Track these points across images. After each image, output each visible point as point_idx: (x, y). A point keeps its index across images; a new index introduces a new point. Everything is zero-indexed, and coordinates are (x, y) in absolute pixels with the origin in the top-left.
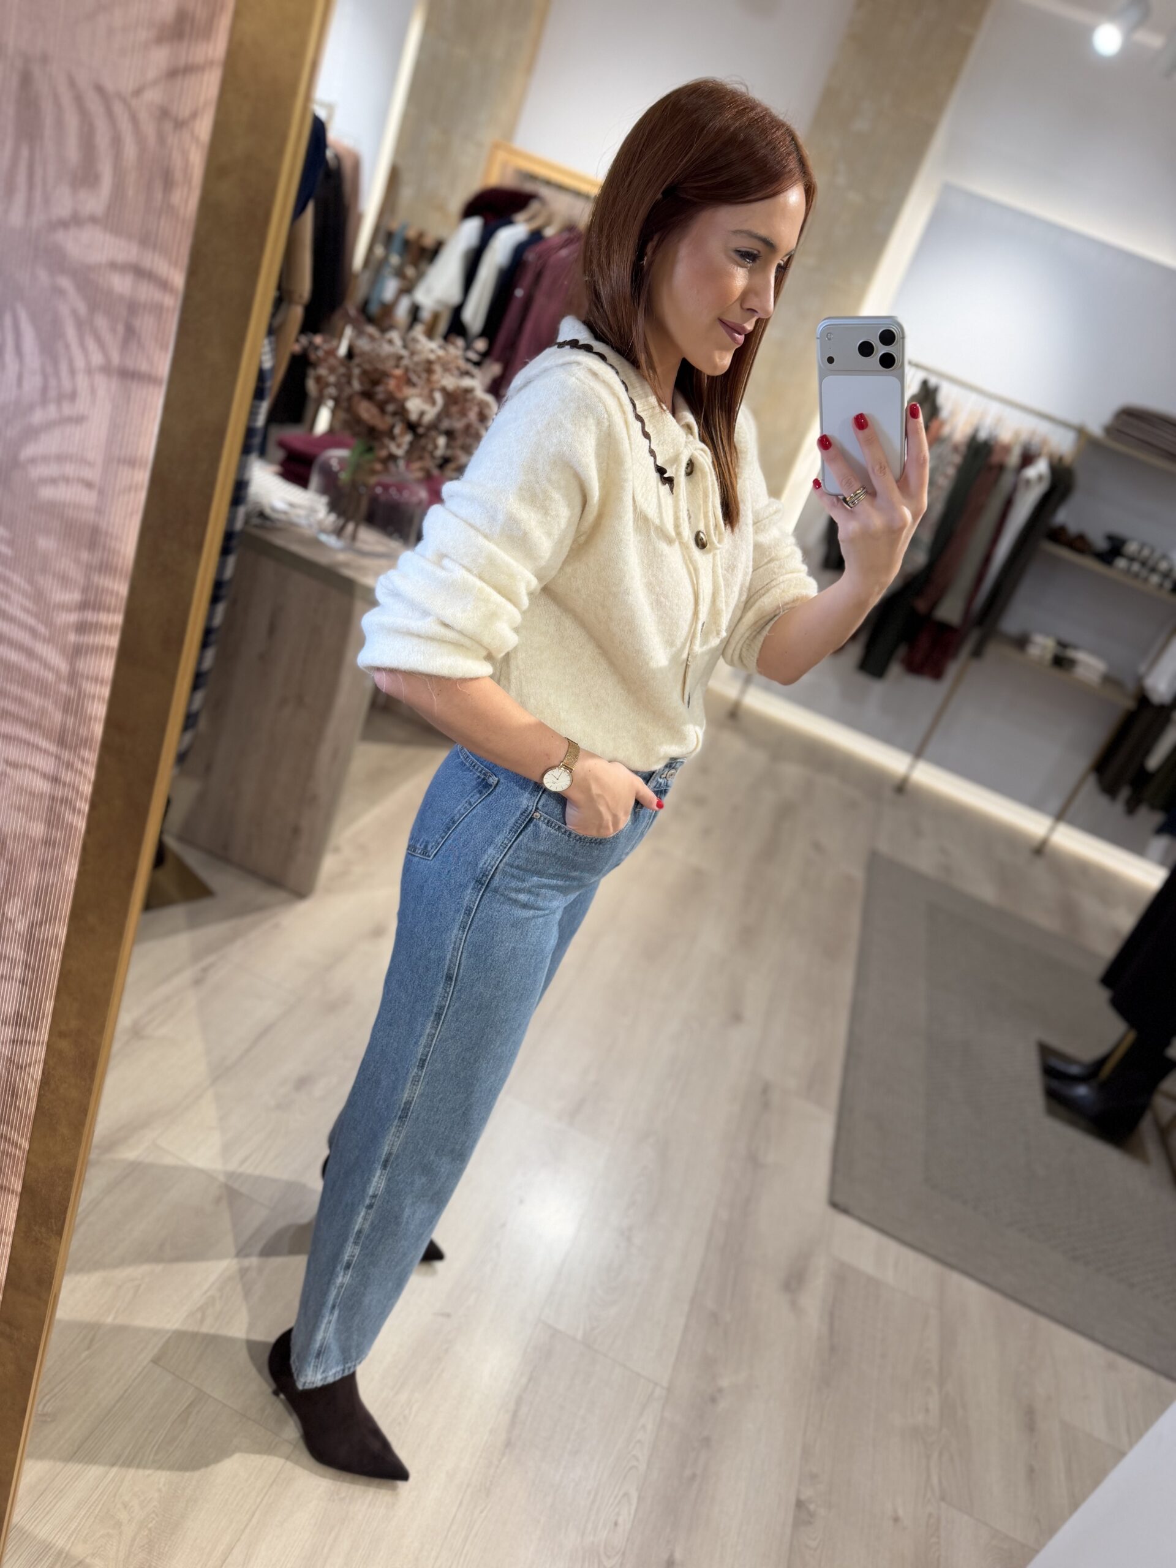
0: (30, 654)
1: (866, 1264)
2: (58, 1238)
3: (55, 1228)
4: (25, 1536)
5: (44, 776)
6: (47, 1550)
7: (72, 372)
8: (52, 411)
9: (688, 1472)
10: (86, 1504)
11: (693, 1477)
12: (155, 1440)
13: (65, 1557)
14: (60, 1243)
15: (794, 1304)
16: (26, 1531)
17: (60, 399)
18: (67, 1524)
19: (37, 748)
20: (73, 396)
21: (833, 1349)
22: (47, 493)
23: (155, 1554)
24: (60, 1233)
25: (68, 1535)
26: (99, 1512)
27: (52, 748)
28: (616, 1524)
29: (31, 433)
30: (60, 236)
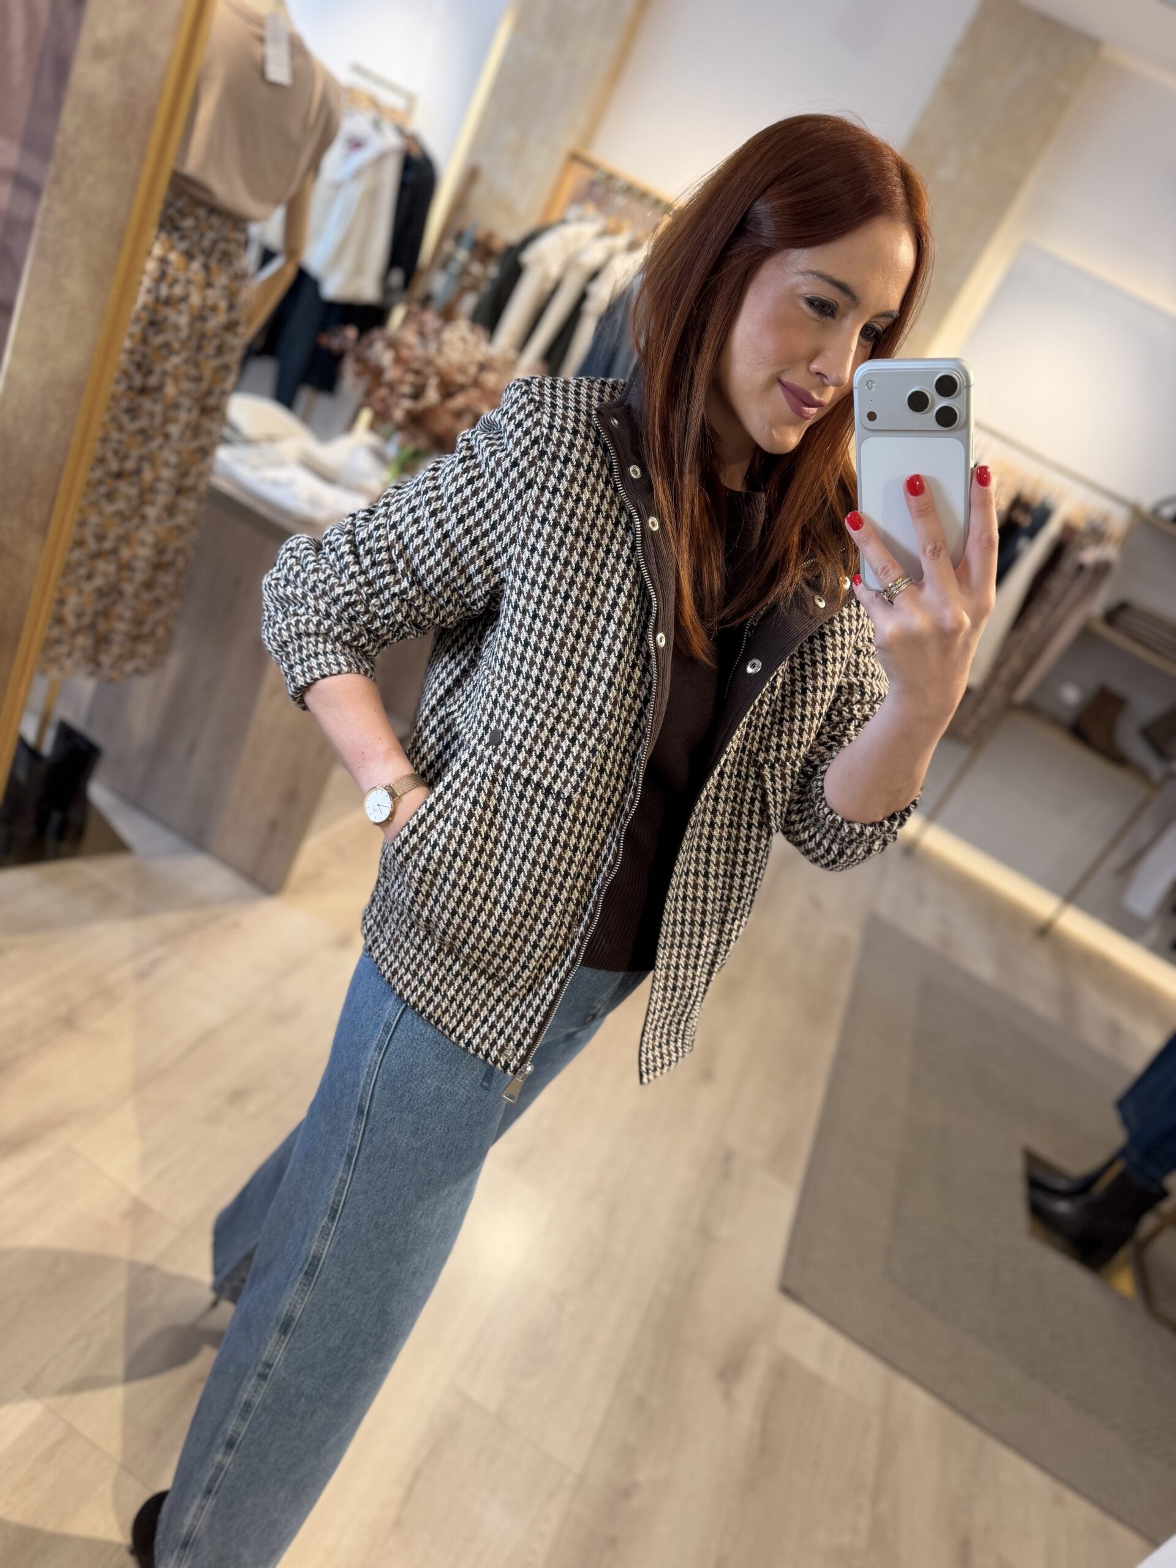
1: (809, 1359)
15: (728, 1396)
21: (763, 1450)
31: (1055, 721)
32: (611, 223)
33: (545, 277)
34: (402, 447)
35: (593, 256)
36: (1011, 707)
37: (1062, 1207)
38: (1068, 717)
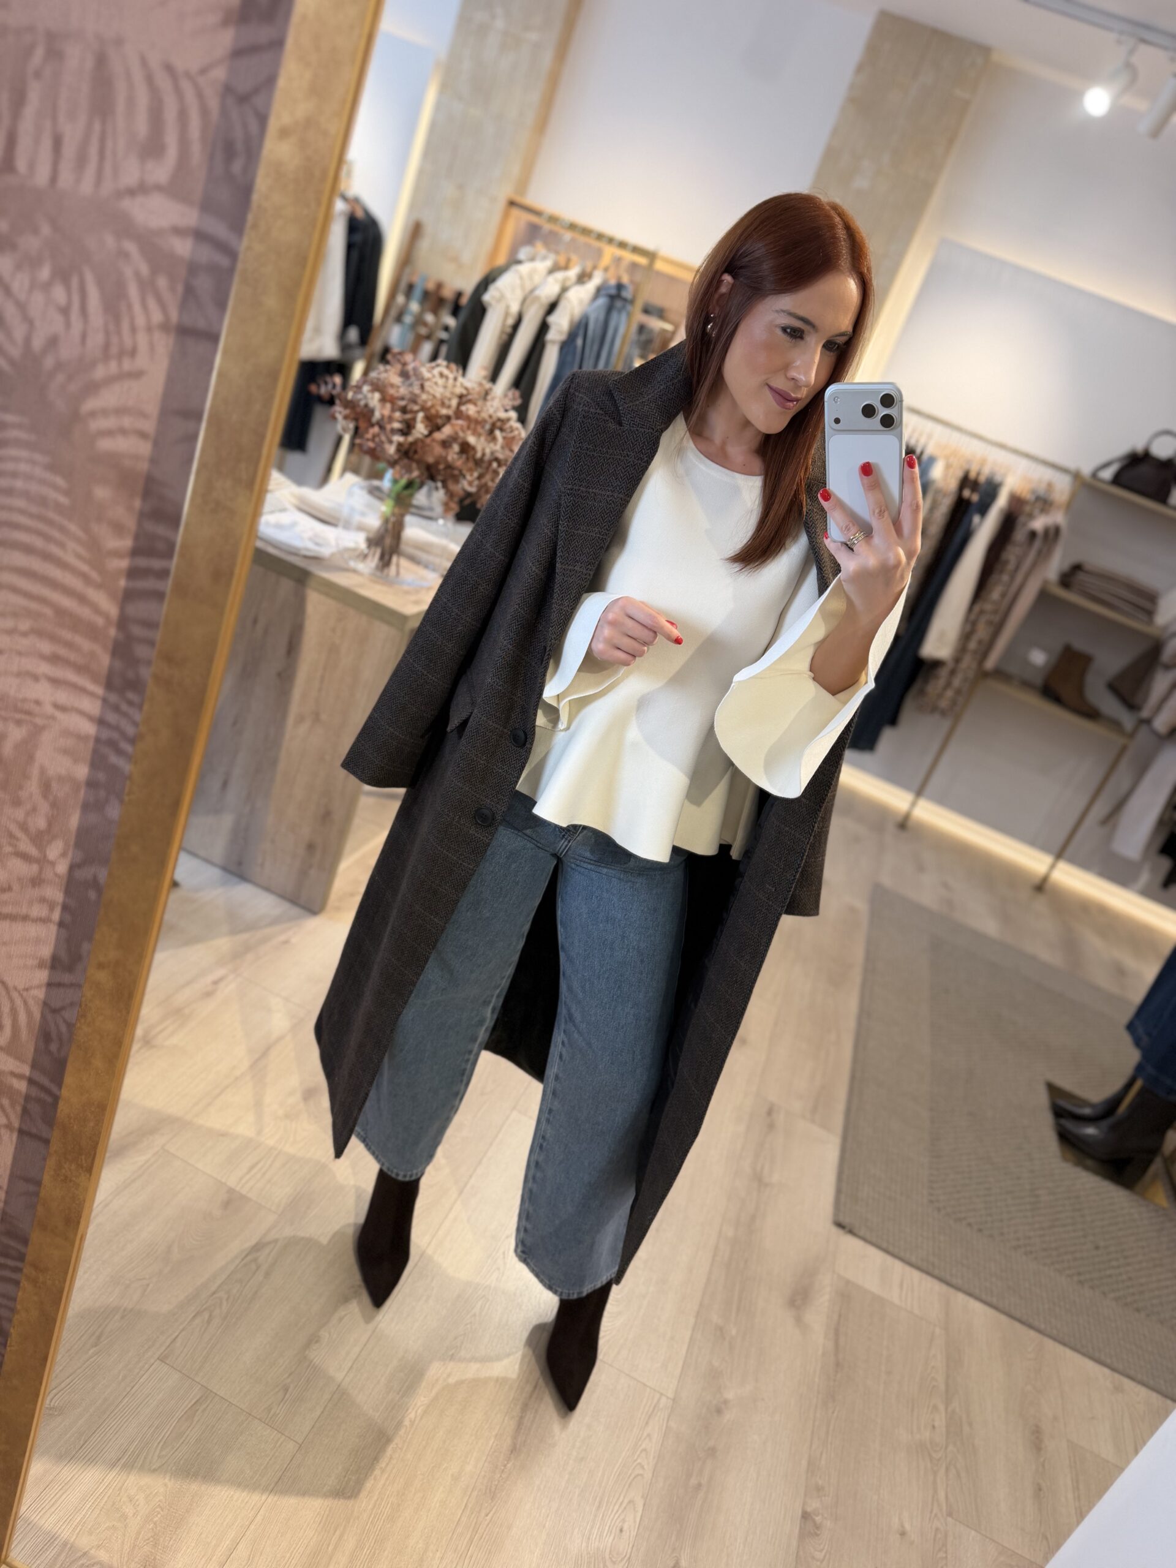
0: (82, 599)
1: (871, 1283)
2: (88, 1176)
3: (85, 1165)
4: (30, 1527)
5: (91, 718)
6: (52, 1540)
7: (133, 330)
8: (113, 367)
9: (693, 1481)
10: (91, 1497)
11: (700, 1485)
12: (161, 1437)
13: (71, 1548)
14: (89, 1180)
15: (799, 1320)
16: (31, 1522)
17: (121, 355)
18: (72, 1516)
19: (83, 690)
20: (133, 353)
21: (838, 1365)
22: (105, 445)
23: (160, 1547)
24: (89, 1170)
25: (73, 1526)
26: (104, 1505)
27: (99, 691)
28: (621, 1531)
29: (92, 388)
30: (127, 204)
31: (1026, 684)
32: (562, 261)
33: (507, 314)
34: (395, 481)
35: (549, 289)
36: (984, 675)
37: (1090, 1131)
38: (1039, 681)
